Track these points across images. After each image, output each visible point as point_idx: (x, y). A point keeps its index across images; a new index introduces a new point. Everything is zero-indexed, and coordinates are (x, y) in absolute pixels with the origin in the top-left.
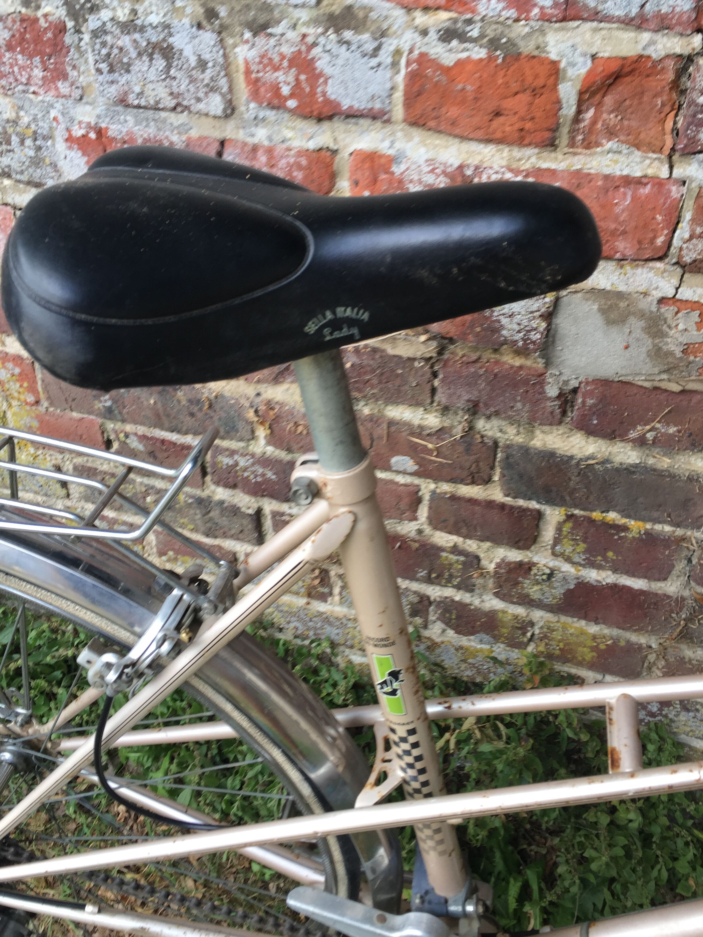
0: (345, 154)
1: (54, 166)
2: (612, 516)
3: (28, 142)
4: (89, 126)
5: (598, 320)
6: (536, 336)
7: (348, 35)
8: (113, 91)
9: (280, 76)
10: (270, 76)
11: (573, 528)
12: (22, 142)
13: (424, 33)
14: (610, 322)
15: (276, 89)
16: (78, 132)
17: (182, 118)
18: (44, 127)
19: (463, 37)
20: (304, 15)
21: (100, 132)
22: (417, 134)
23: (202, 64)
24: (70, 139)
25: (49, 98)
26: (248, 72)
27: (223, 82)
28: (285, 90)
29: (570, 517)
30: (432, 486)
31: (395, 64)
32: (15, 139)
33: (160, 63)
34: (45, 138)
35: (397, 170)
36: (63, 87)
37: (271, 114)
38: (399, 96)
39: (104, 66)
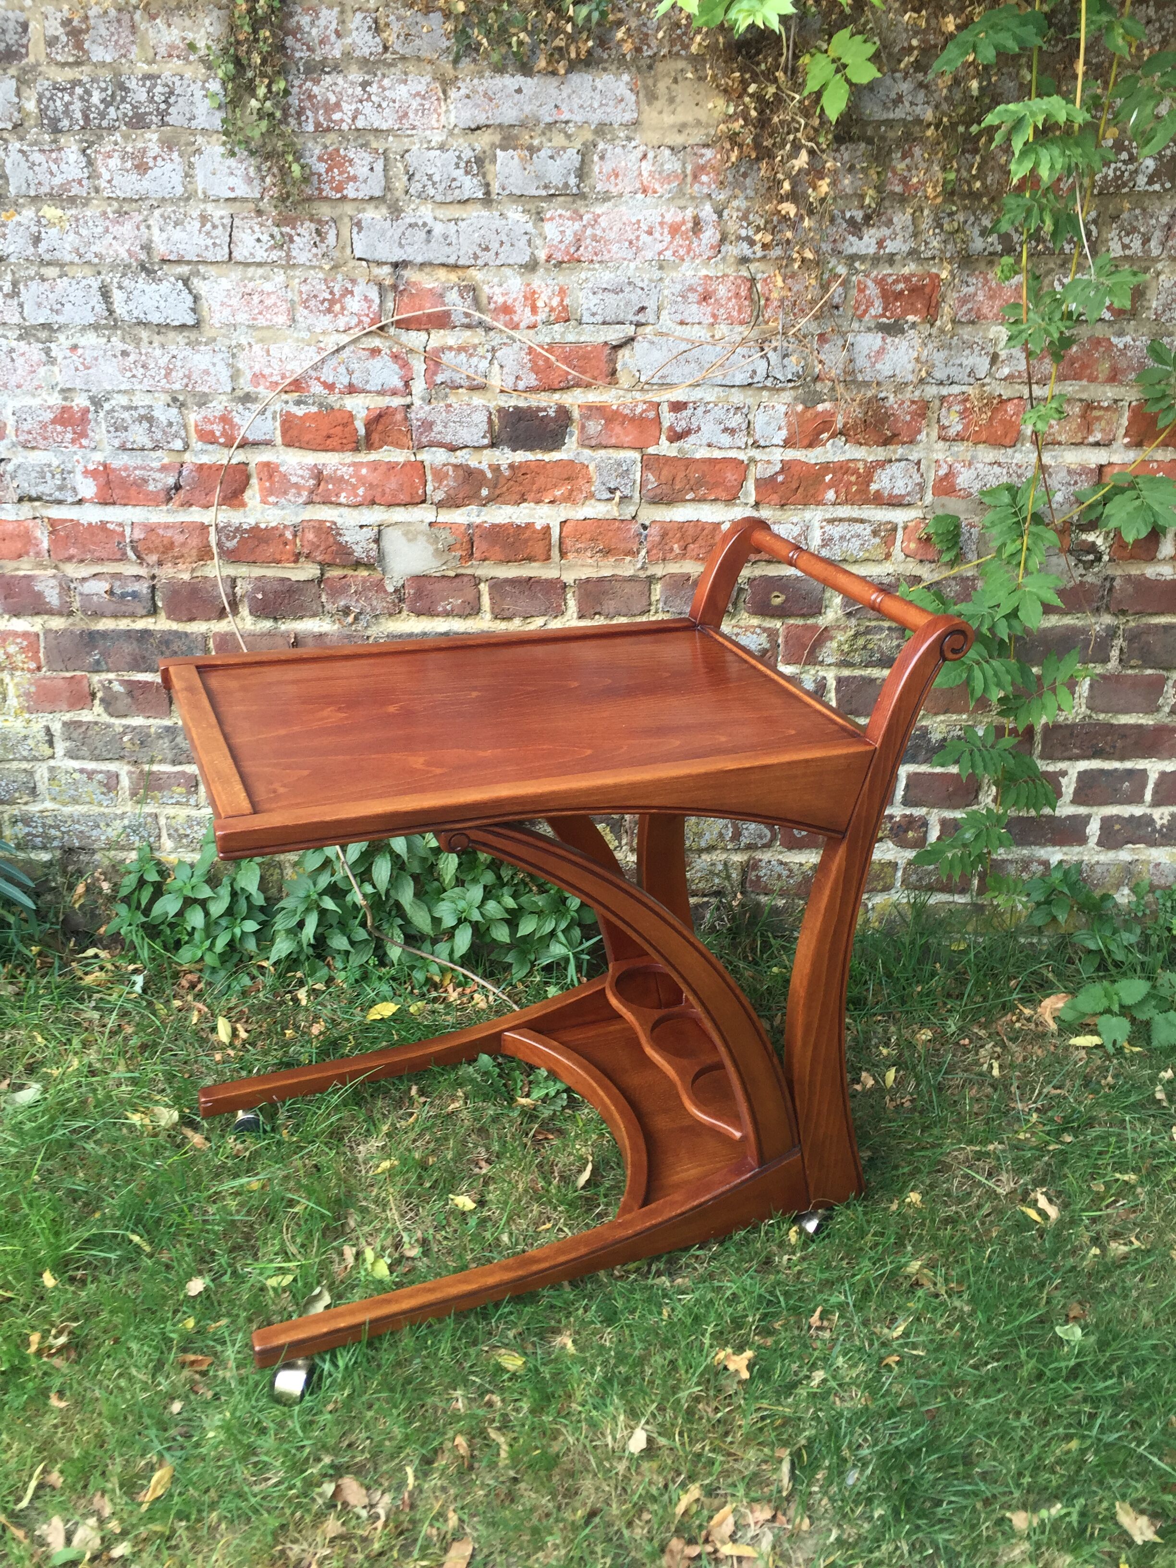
0: (252, 466)
1: (74, 489)
3: (58, 476)
4: (99, 463)
5: (403, 540)
6: (373, 553)
7: (249, 405)
8: (117, 443)
9: (215, 427)
10: (209, 427)
12: (53, 476)
13: (287, 402)
14: (409, 540)
15: (212, 432)
16: (91, 467)
17: (159, 453)
18: (69, 467)
19: (305, 403)
20: (224, 398)
21: (105, 466)
22: (290, 450)
23: (170, 424)
24: (86, 473)
25: (75, 448)
26: (196, 426)
27: (183, 433)
28: (218, 434)
31: (274, 418)
32: (49, 475)
33: (146, 425)
34: (69, 472)
35: (282, 469)
36: (84, 442)
37: (210, 447)
38: (278, 432)
39: (112, 429)
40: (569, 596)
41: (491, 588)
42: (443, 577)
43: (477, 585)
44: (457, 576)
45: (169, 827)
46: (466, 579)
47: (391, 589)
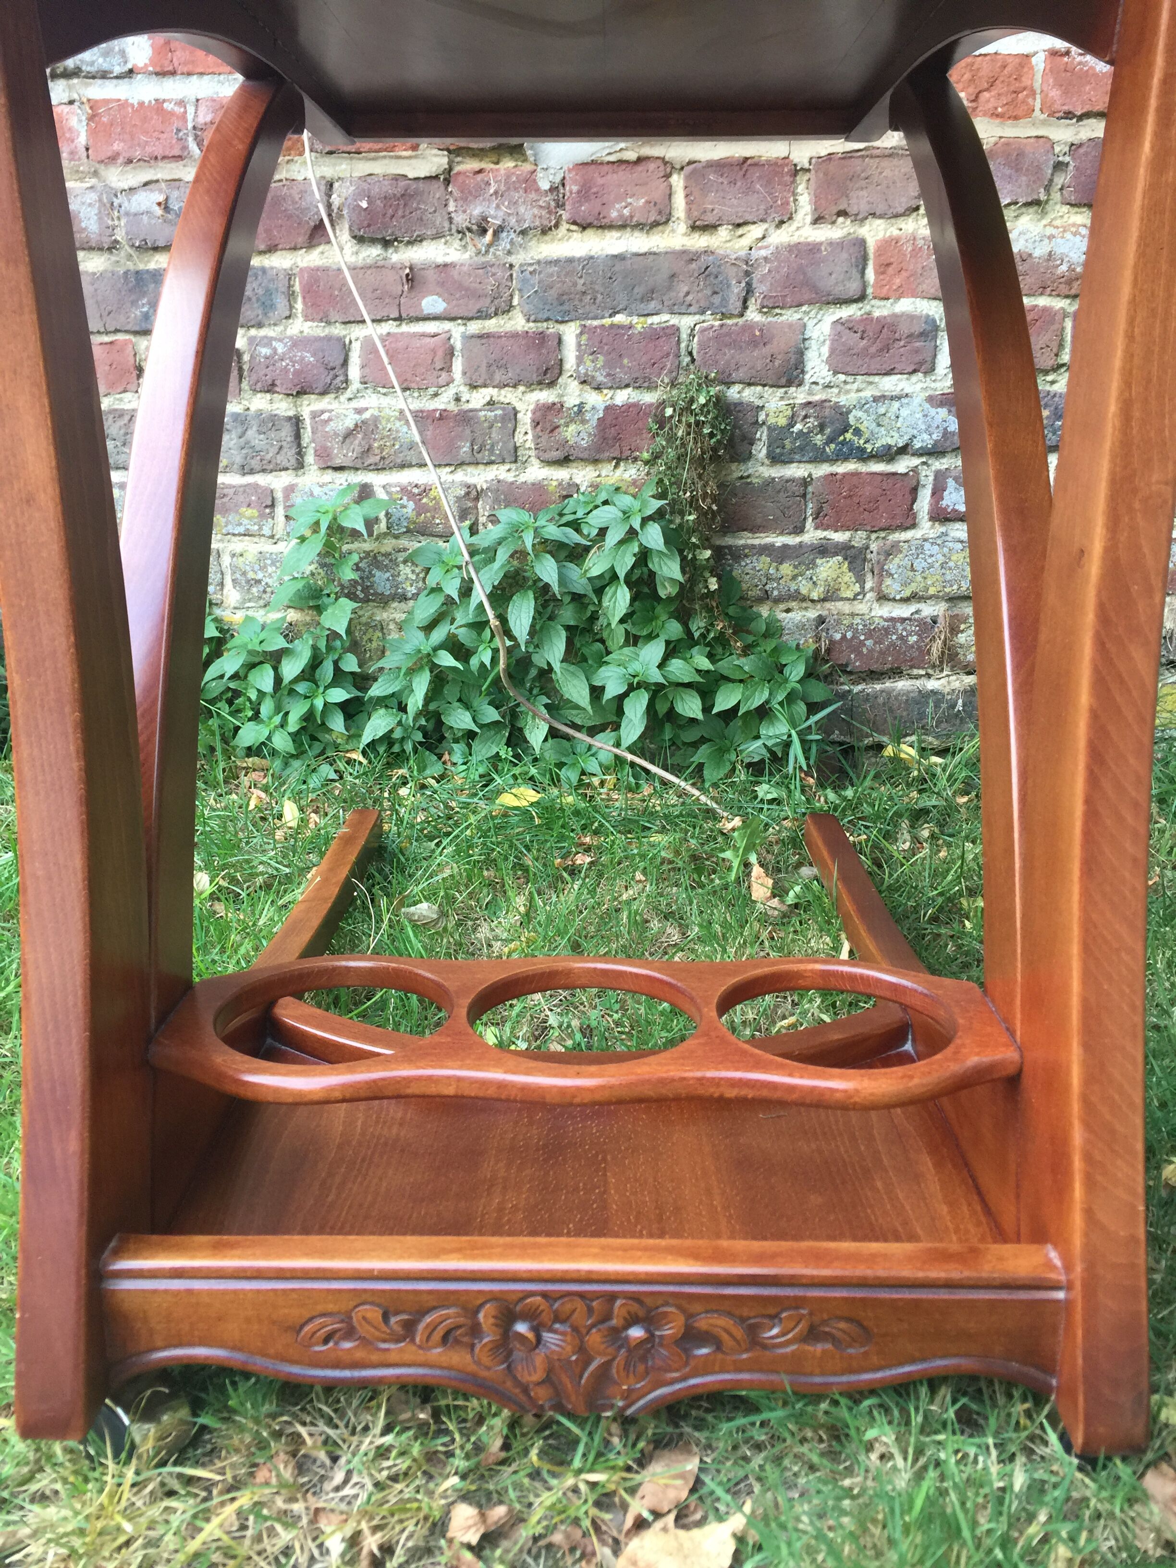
1: (121, 52)
2: (620, 319)
11: (589, 339)
29: (584, 329)
30: (462, 329)
40: (801, 188)
41: (688, 178)
42: (621, 162)
43: (668, 176)
44: (640, 160)
45: (234, 568)
46: (652, 166)
47: (545, 185)
